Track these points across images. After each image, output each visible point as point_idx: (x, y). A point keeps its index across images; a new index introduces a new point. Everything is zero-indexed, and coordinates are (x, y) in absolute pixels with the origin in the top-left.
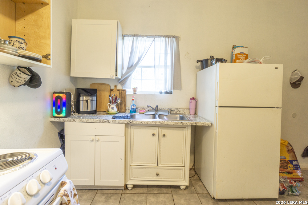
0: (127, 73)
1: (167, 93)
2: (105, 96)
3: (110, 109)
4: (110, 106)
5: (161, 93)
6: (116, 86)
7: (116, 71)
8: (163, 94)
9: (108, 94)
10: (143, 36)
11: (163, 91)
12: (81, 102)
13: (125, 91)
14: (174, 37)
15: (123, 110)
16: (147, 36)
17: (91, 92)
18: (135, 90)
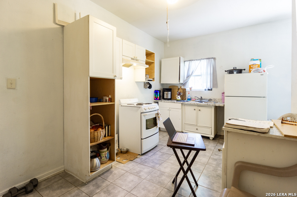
0: (186, 80)
1: (209, 90)
2: (176, 91)
3: (177, 98)
4: (177, 96)
5: (205, 90)
6: (181, 87)
7: (179, 80)
8: (207, 90)
9: (177, 91)
10: (194, 60)
11: (207, 89)
12: (165, 94)
13: (185, 89)
14: (213, 58)
15: (184, 99)
16: (197, 60)
17: (169, 90)
18: (191, 89)
